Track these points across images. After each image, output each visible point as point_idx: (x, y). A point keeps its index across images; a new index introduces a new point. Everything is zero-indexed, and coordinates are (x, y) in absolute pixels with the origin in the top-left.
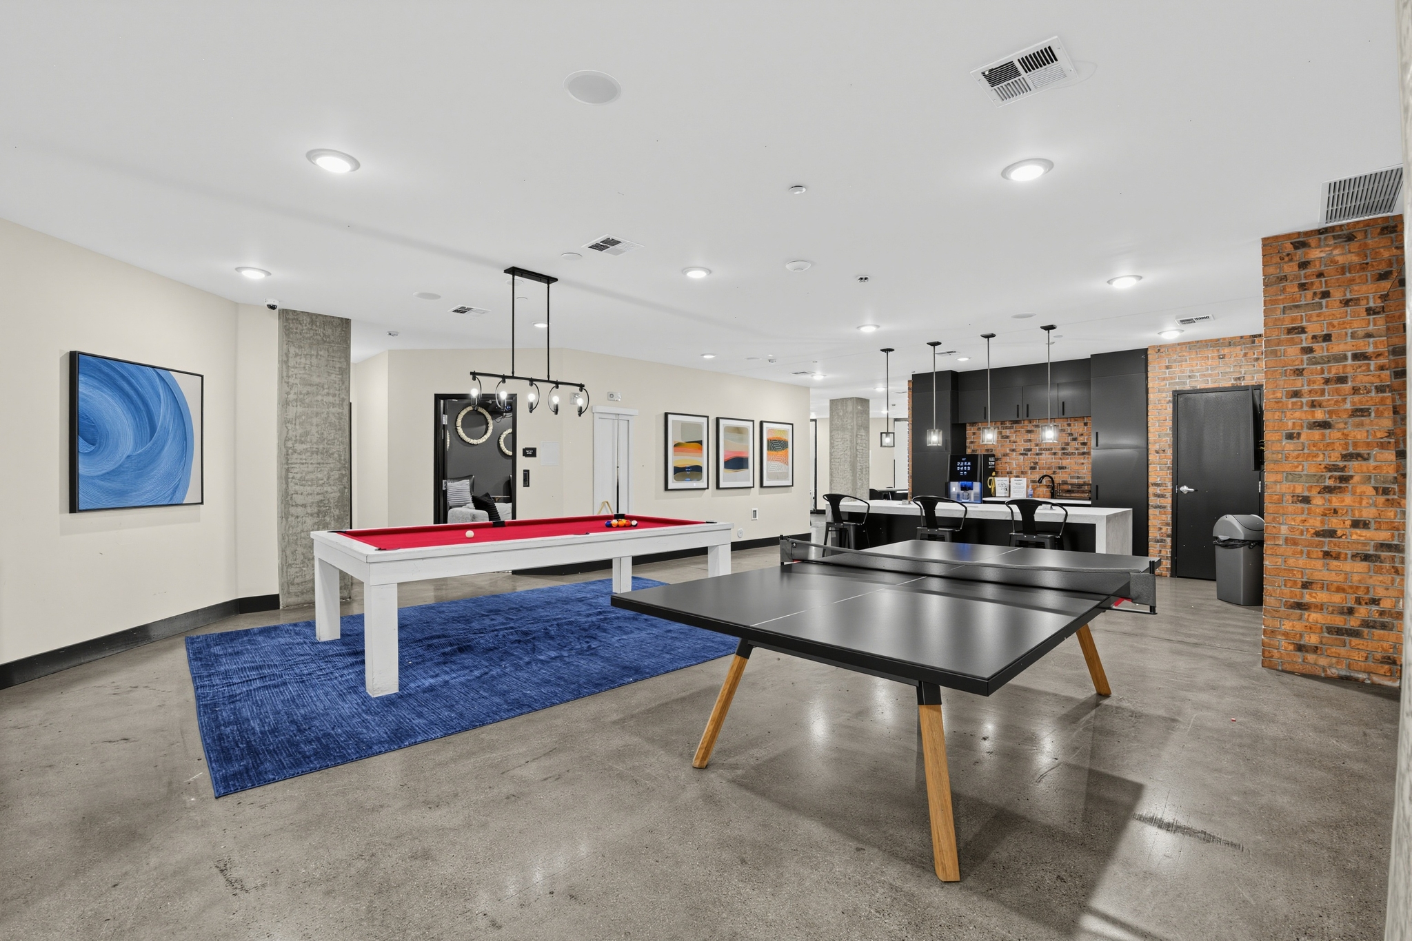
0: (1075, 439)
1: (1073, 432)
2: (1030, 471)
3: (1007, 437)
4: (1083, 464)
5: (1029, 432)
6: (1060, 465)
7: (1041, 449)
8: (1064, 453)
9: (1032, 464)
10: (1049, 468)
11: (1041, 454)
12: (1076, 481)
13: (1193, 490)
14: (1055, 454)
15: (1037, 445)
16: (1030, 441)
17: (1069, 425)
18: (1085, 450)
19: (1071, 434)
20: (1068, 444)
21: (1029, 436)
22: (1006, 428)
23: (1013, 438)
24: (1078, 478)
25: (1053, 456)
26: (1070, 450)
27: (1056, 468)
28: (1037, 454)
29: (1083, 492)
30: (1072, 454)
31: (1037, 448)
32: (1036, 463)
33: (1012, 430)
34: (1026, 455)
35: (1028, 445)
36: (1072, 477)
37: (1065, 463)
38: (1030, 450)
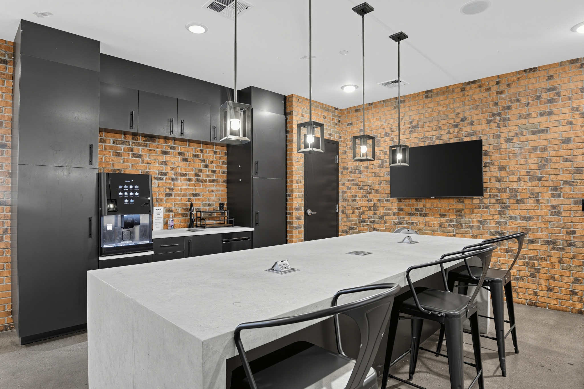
0: (206, 166)
1: (205, 158)
2: (165, 198)
3: (139, 156)
4: (213, 191)
5: (165, 153)
6: (194, 192)
7: (175, 174)
8: (197, 179)
9: (168, 190)
10: (184, 195)
11: (177, 179)
12: (207, 208)
13: (316, 213)
14: (189, 180)
15: (172, 169)
16: (165, 163)
17: (202, 151)
18: (214, 178)
19: (203, 161)
20: (200, 171)
21: (164, 158)
22: (139, 145)
23: (146, 159)
24: (209, 205)
25: (188, 183)
26: (202, 177)
27: (190, 194)
28: (173, 179)
29: (213, 218)
30: (205, 181)
31: (173, 172)
32: (172, 189)
33: (146, 148)
34: (161, 179)
35: (164, 169)
36: (205, 205)
37: (198, 190)
38: (165, 174)
